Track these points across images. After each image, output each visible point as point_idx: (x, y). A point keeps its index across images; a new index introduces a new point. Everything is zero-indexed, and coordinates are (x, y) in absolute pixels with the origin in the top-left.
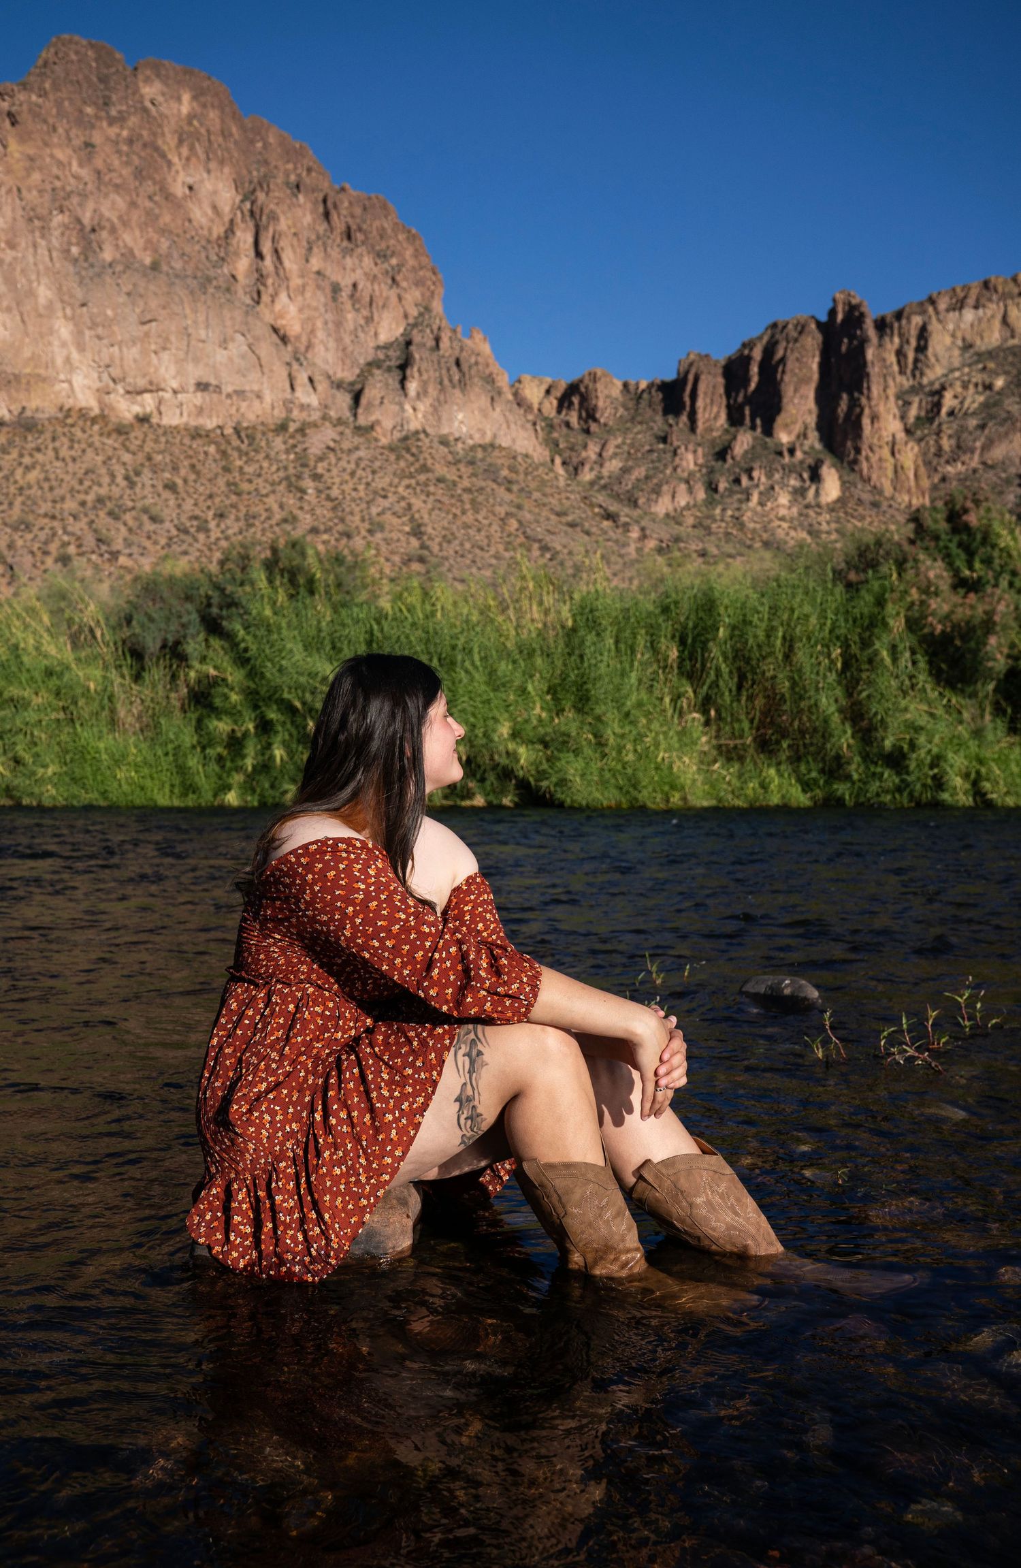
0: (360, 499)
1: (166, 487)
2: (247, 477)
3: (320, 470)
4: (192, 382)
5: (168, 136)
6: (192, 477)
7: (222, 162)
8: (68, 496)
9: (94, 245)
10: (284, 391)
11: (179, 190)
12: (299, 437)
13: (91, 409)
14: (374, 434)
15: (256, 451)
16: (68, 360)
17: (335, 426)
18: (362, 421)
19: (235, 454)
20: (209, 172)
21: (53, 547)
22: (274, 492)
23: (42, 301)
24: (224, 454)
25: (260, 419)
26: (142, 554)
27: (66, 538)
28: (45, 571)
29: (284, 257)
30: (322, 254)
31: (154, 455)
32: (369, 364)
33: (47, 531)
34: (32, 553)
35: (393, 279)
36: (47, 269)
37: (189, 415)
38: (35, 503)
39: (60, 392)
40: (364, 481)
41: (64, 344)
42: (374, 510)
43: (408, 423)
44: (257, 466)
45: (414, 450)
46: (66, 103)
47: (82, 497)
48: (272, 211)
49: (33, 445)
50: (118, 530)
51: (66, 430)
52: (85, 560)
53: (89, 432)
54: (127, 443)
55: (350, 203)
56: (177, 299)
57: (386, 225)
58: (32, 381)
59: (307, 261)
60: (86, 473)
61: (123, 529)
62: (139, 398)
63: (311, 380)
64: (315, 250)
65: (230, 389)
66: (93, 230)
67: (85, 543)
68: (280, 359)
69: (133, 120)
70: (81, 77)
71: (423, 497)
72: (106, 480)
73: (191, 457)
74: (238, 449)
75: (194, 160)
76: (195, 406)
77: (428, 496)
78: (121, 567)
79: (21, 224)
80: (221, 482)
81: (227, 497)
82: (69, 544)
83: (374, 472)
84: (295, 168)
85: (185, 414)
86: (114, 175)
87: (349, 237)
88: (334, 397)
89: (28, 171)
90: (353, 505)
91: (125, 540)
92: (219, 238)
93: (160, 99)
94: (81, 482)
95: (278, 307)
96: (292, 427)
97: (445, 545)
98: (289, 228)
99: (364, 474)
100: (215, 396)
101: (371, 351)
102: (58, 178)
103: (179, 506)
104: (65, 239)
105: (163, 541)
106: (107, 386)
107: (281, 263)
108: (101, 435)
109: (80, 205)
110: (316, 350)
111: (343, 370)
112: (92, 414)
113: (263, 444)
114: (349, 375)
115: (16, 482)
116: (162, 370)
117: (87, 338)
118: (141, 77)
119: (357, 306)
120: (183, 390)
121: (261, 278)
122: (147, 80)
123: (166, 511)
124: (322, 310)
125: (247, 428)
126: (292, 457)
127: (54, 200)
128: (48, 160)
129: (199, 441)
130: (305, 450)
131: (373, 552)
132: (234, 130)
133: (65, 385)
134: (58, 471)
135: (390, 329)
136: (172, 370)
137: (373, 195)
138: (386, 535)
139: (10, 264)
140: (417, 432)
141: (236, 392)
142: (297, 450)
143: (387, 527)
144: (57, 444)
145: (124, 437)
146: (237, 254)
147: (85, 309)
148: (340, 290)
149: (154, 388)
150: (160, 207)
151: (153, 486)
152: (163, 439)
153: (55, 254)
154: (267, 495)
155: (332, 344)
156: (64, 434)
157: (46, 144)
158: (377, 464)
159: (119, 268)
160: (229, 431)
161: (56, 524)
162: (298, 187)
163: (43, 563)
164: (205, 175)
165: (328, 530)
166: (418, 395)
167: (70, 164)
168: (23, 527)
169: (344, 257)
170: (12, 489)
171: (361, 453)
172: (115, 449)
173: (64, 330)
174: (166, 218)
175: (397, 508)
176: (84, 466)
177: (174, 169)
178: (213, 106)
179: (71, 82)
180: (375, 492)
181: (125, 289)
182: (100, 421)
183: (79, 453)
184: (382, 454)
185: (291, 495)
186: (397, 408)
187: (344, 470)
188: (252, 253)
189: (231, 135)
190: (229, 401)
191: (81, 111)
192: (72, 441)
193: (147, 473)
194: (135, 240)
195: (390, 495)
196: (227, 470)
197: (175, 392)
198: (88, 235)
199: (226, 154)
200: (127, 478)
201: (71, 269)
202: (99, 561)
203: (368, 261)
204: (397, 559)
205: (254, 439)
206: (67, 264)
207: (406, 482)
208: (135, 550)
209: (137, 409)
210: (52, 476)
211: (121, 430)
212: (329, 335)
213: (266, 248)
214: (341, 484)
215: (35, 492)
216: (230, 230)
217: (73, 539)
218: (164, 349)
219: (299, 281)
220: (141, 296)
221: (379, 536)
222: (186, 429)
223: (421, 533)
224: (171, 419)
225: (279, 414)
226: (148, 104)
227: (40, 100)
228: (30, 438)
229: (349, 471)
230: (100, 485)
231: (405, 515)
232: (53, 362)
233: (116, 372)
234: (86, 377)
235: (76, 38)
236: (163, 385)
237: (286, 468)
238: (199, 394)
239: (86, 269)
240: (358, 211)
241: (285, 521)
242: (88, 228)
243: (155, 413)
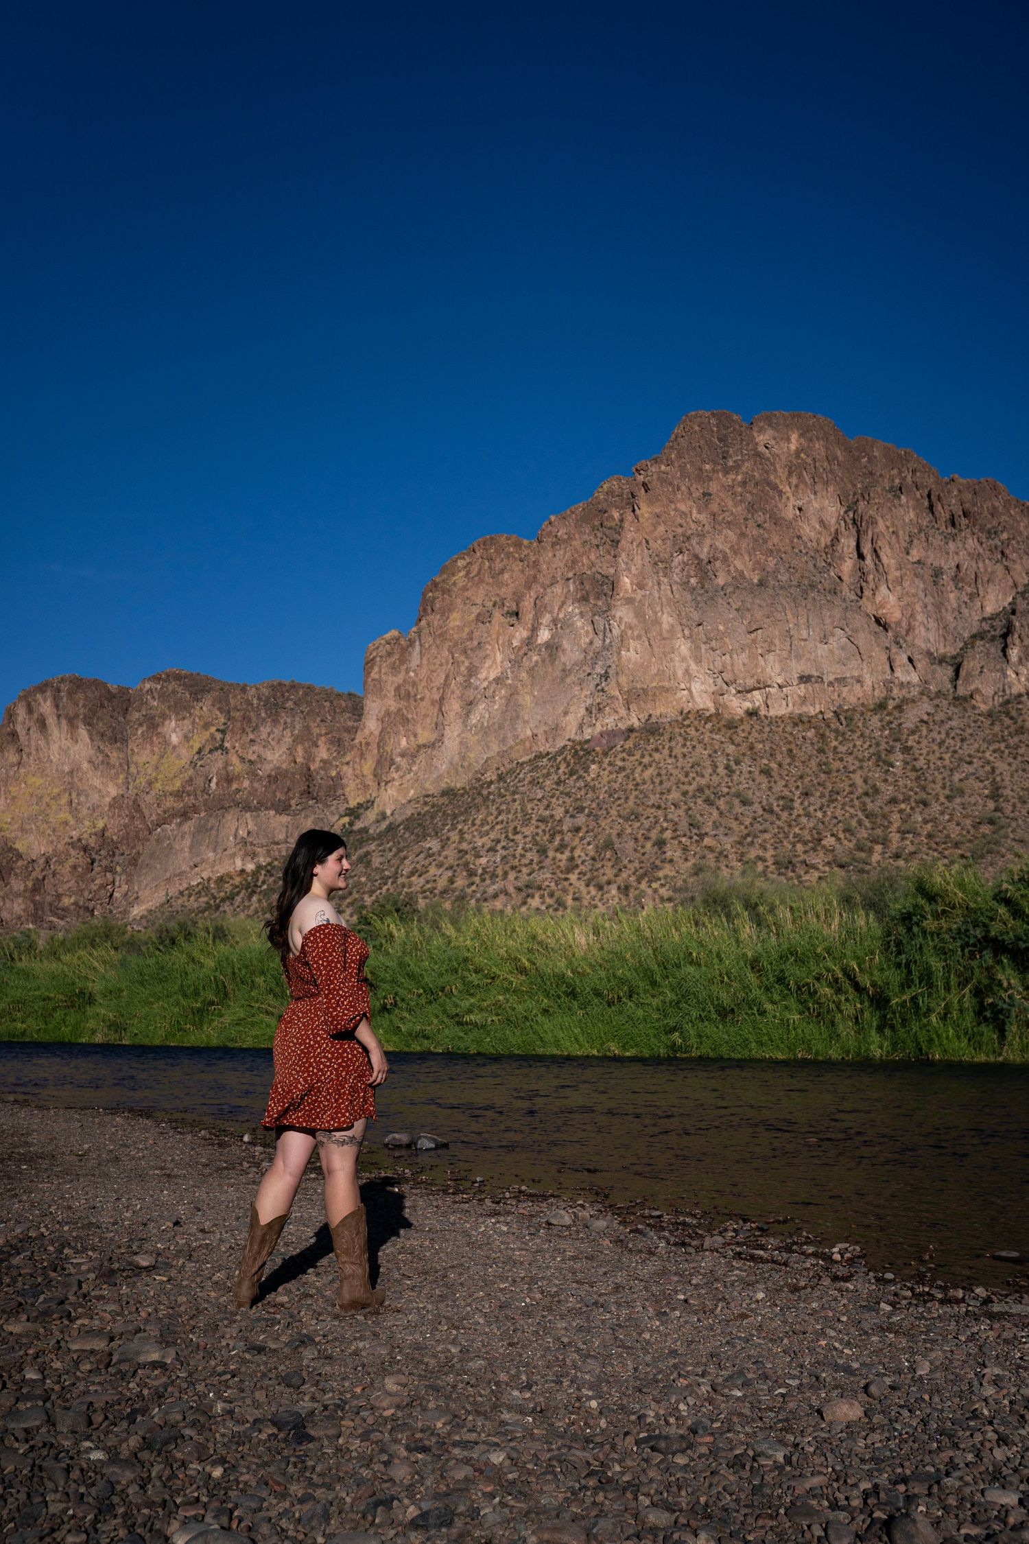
0: (944, 767)
1: (762, 772)
2: (840, 755)
3: (910, 743)
4: (796, 676)
5: (780, 470)
6: (788, 760)
7: (827, 483)
8: (674, 787)
9: (710, 574)
10: (885, 673)
11: (790, 513)
12: (896, 714)
13: (708, 710)
14: (974, 702)
15: (852, 731)
16: (687, 671)
17: (931, 700)
18: (962, 691)
19: (832, 735)
20: (815, 493)
21: (654, 834)
22: (861, 768)
23: (665, 626)
24: (823, 736)
25: (861, 701)
26: (726, 835)
27: (665, 825)
28: (644, 854)
29: (882, 554)
30: (925, 544)
31: (756, 745)
32: (974, 637)
33: (651, 819)
34: (636, 839)
35: (1003, 553)
36: (669, 600)
37: (794, 706)
38: (646, 797)
39: (681, 698)
40: (952, 749)
41: (683, 659)
42: (957, 777)
43: (1010, 687)
44: (851, 745)
45: (1014, 713)
46: (688, 466)
47: (685, 787)
48: (871, 516)
49: (653, 747)
50: (711, 814)
51: (682, 731)
52: (676, 842)
53: (702, 729)
54: (735, 737)
55: (960, 491)
56: (780, 608)
57: (997, 504)
58: (657, 694)
59: (908, 553)
60: (692, 767)
61: (715, 813)
62: (749, 695)
63: (910, 660)
64: (916, 541)
65: (831, 678)
66: (710, 562)
67: (679, 827)
68: (878, 645)
69: (747, 465)
70: (702, 442)
71: (1010, 760)
72: (710, 771)
73: (790, 743)
74: (837, 731)
75: (802, 486)
76: (799, 696)
77: (1015, 758)
78: (706, 847)
79: (649, 568)
80: (813, 763)
81: (817, 776)
82: (667, 829)
83: (962, 740)
84: (900, 472)
85: (790, 705)
86: (727, 514)
87: (953, 525)
88: (934, 672)
89: (655, 526)
90: (936, 773)
91: (714, 822)
92: (826, 547)
93: (773, 442)
94: (687, 775)
95: (878, 599)
96: (891, 705)
97: (1019, 805)
98: (888, 528)
99: (952, 742)
100: (817, 685)
101: (976, 624)
102: (681, 526)
103: (770, 788)
104: (685, 573)
105: (747, 822)
106: (721, 688)
107: (880, 561)
108: (711, 732)
109: (698, 544)
110: (917, 632)
111: (945, 646)
112: (707, 714)
113: (860, 724)
114: (951, 650)
115: (634, 779)
116: (769, 669)
117: (703, 651)
118: (755, 429)
119: (960, 585)
120: (788, 685)
121: (863, 574)
122: (761, 430)
123: (758, 794)
124: (922, 595)
125: (847, 711)
126: (887, 732)
127: (674, 545)
128: (672, 513)
129: (800, 728)
130: (900, 724)
131: (947, 817)
132: (839, 453)
133: (685, 692)
134: (670, 767)
135: (997, 601)
136: (777, 668)
137: (982, 479)
138: (966, 799)
139: (640, 601)
140: (1020, 695)
141: (836, 679)
142: (893, 726)
143: (968, 791)
144: (673, 743)
145: (732, 731)
146: (842, 558)
147: (701, 627)
148: (942, 573)
149: (761, 686)
150: (769, 532)
151: (750, 772)
152: (767, 729)
153: (674, 588)
154: (854, 772)
155: (932, 624)
156: (680, 735)
157: (671, 502)
158: (969, 731)
159: (730, 589)
160: (829, 715)
161: (660, 812)
162: (900, 489)
163: (643, 847)
164: (812, 496)
165: (906, 799)
166: (1020, 659)
167: (691, 512)
168: (633, 817)
169: (947, 543)
170: (631, 786)
171: (954, 723)
172: (722, 743)
173: (684, 648)
174: (776, 540)
175: (981, 773)
176: (690, 760)
177: (784, 497)
178: (818, 439)
179: (694, 449)
180: (961, 759)
181: (734, 606)
182: (714, 719)
183: (690, 750)
184: (975, 722)
185: (878, 769)
186: (999, 674)
187: (934, 740)
188: (855, 554)
189: (836, 458)
190: (831, 688)
191: (701, 470)
192: (685, 739)
193: (747, 760)
194: (744, 564)
195: (975, 760)
196: (821, 751)
197: (780, 687)
198: (704, 568)
199: (830, 476)
200: (727, 767)
201: (689, 597)
202: (688, 844)
203: (971, 543)
204: (968, 822)
205: (852, 720)
206: (685, 593)
207: (996, 746)
208: (722, 830)
209: (748, 705)
210: (663, 772)
211: (731, 726)
212: (928, 616)
213: (867, 549)
214: (928, 754)
215: (648, 787)
216: (836, 539)
217: (670, 826)
218: (769, 651)
219: (898, 574)
220: (748, 610)
221: (958, 800)
222: (790, 718)
223: (998, 795)
224: (779, 709)
225: (879, 694)
226: (761, 449)
227: (668, 468)
228: (652, 741)
229: (938, 741)
230: (703, 776)
231: (988, 779)
232: (675, 674)
233: (727, 676)
234: (702, 683)
235: (701, 412)
236: (769, 683)
237: (878, 744)
238: (802, 686)
239: (700, 595)
240: (968, 496)
241: (866, 794)
242: (705, 562)
243: (763, 707)
